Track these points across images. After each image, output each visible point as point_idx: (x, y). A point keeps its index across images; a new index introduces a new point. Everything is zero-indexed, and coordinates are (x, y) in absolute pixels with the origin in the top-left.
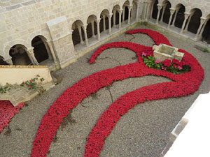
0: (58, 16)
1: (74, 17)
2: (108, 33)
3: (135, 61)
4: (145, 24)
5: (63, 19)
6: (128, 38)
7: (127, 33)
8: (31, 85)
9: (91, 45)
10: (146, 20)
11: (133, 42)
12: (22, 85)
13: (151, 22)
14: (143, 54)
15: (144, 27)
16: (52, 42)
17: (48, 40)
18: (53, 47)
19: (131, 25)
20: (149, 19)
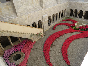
0: (45, 14)
1: (49, 15)
5: (46, 15)
7: (63, 21)
10: (69, 17)
11: (66, 23)
12: (36, 35)
13: (71, 17)
14: (71, 26)
15: (68, 19)
16: (43, 22)
17: (42, 22)
19: (64, 18)
20: (69, 16)
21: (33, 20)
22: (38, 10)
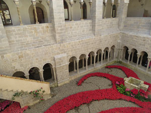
0: (62, 53)
1: (71, 54)
2: (93, 66)
3: (110, 87)
4: (120, 62)
5: (65, 55)
6: (107, 71)
7: (107, 67)
8: (35, 94)
9: (81, 73)
10: (121, 60)
11: (110, 73)
13: (124, 62)
14: (117, 83)
15: (121, 65)
16: (55, 68)
17: (53, 67)
18: (56, 71)
20: (123, 59)
21: (31, 63)
22: (45, 46)
